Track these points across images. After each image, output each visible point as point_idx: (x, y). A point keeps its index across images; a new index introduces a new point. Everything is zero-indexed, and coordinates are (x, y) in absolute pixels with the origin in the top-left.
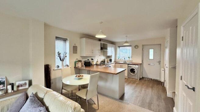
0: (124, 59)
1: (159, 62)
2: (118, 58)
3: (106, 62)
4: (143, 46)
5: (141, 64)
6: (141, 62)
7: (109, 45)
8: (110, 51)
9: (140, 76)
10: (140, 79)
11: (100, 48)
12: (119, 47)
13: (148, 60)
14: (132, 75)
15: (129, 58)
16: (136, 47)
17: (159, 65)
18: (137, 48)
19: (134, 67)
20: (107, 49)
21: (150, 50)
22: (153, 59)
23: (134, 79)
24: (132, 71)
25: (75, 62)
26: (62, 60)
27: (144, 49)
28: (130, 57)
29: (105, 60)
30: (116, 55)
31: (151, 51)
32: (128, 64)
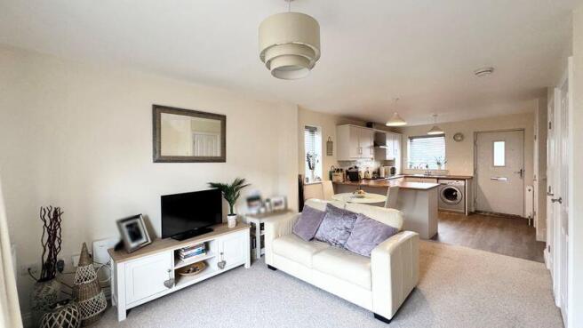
0: (427, 167)
1: (521, 172)
2: (409, 164)
3: (383, 175)
4: (476, 134)
5: (472, 178)
6: (472, 175)
7: (388, 135)
8: (392, 148)
9: (470, 206)
10: (470, 214)
11: (372, 144)
12: (411, 138)
13: (491, 168)
14: (450, 204)
15: (439, 164)
16: (458, 137)
17: (521, 180)
18: (459, 141)
19: (453, 184)
20: (384, 144)
21: (496, 144)
22: (503, 164)
23: (455, 212)
24: (450, 193)
25: (331, 173)
26: (312, 168)
27: (477, 142)
28: (442, 160)
29: (379, 170)
30: (404, 159)
31: (499, 147)
32: (438, 179)
